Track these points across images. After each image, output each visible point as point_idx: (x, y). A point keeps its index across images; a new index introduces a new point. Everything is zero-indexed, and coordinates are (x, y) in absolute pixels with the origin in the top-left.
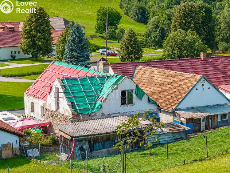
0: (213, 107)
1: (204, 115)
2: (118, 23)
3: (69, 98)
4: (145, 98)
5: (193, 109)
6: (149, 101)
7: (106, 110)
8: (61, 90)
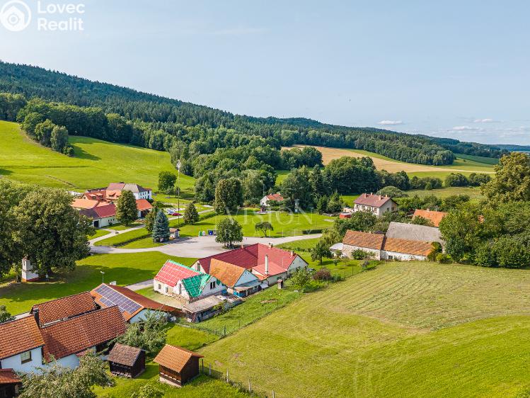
0: (250, 282)
1: (247, 288)
2: (174, 183)
3: (187, 290)
4: (221, 284)
5: (242, 285)
6: (223, 285)
7: (204, 293)
8: (182, 286)
